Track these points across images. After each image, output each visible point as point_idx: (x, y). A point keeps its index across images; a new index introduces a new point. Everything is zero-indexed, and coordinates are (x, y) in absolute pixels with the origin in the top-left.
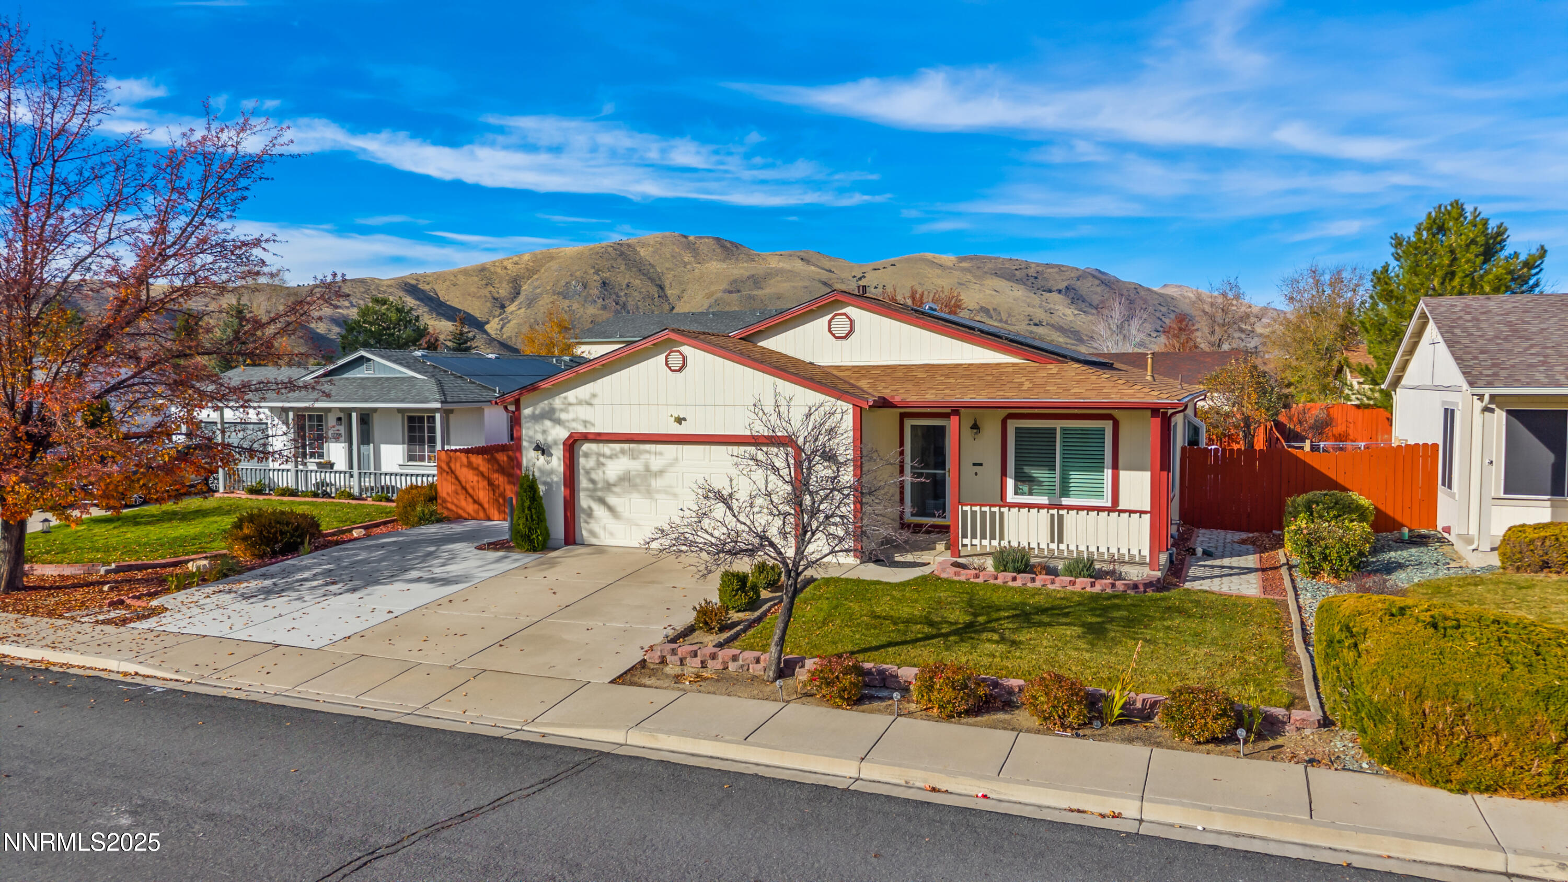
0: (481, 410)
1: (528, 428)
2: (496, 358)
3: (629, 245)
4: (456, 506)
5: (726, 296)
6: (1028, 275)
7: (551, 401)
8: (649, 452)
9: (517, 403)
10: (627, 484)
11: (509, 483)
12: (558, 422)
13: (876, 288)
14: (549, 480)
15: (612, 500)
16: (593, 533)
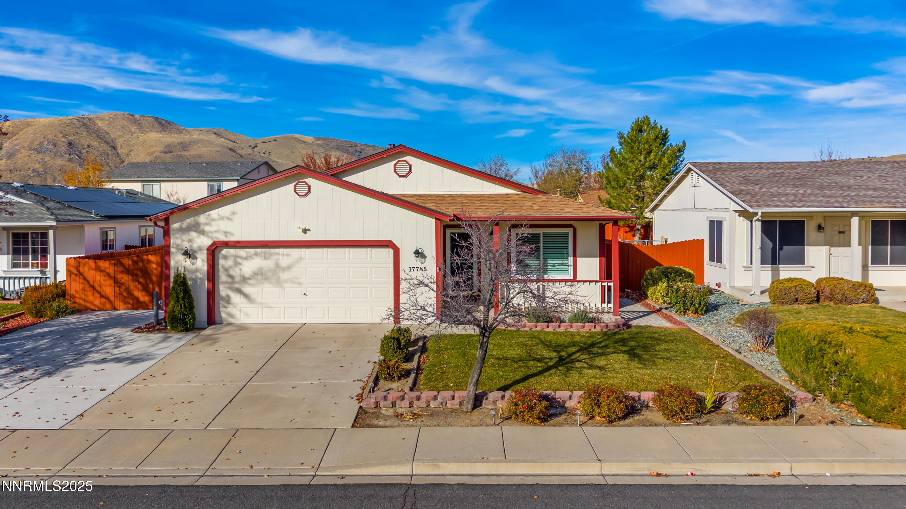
0: (82, 227)
1: (176, 238)
2: (75, 189)
3: (90, 119)
4: (84, 300)
5: (163, 155)
6: (356, 151)
7: (196, 217)
8: (279, 254)
9: (167, 220)
10: (259, 277)
11: (133, 280)
12: (202, 233)
13: (264, 153)
14: (194, 277)
15: (247, 289)
16: (231, 315)
